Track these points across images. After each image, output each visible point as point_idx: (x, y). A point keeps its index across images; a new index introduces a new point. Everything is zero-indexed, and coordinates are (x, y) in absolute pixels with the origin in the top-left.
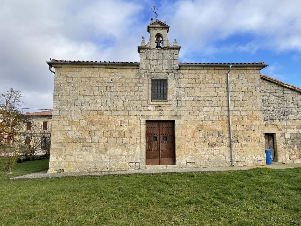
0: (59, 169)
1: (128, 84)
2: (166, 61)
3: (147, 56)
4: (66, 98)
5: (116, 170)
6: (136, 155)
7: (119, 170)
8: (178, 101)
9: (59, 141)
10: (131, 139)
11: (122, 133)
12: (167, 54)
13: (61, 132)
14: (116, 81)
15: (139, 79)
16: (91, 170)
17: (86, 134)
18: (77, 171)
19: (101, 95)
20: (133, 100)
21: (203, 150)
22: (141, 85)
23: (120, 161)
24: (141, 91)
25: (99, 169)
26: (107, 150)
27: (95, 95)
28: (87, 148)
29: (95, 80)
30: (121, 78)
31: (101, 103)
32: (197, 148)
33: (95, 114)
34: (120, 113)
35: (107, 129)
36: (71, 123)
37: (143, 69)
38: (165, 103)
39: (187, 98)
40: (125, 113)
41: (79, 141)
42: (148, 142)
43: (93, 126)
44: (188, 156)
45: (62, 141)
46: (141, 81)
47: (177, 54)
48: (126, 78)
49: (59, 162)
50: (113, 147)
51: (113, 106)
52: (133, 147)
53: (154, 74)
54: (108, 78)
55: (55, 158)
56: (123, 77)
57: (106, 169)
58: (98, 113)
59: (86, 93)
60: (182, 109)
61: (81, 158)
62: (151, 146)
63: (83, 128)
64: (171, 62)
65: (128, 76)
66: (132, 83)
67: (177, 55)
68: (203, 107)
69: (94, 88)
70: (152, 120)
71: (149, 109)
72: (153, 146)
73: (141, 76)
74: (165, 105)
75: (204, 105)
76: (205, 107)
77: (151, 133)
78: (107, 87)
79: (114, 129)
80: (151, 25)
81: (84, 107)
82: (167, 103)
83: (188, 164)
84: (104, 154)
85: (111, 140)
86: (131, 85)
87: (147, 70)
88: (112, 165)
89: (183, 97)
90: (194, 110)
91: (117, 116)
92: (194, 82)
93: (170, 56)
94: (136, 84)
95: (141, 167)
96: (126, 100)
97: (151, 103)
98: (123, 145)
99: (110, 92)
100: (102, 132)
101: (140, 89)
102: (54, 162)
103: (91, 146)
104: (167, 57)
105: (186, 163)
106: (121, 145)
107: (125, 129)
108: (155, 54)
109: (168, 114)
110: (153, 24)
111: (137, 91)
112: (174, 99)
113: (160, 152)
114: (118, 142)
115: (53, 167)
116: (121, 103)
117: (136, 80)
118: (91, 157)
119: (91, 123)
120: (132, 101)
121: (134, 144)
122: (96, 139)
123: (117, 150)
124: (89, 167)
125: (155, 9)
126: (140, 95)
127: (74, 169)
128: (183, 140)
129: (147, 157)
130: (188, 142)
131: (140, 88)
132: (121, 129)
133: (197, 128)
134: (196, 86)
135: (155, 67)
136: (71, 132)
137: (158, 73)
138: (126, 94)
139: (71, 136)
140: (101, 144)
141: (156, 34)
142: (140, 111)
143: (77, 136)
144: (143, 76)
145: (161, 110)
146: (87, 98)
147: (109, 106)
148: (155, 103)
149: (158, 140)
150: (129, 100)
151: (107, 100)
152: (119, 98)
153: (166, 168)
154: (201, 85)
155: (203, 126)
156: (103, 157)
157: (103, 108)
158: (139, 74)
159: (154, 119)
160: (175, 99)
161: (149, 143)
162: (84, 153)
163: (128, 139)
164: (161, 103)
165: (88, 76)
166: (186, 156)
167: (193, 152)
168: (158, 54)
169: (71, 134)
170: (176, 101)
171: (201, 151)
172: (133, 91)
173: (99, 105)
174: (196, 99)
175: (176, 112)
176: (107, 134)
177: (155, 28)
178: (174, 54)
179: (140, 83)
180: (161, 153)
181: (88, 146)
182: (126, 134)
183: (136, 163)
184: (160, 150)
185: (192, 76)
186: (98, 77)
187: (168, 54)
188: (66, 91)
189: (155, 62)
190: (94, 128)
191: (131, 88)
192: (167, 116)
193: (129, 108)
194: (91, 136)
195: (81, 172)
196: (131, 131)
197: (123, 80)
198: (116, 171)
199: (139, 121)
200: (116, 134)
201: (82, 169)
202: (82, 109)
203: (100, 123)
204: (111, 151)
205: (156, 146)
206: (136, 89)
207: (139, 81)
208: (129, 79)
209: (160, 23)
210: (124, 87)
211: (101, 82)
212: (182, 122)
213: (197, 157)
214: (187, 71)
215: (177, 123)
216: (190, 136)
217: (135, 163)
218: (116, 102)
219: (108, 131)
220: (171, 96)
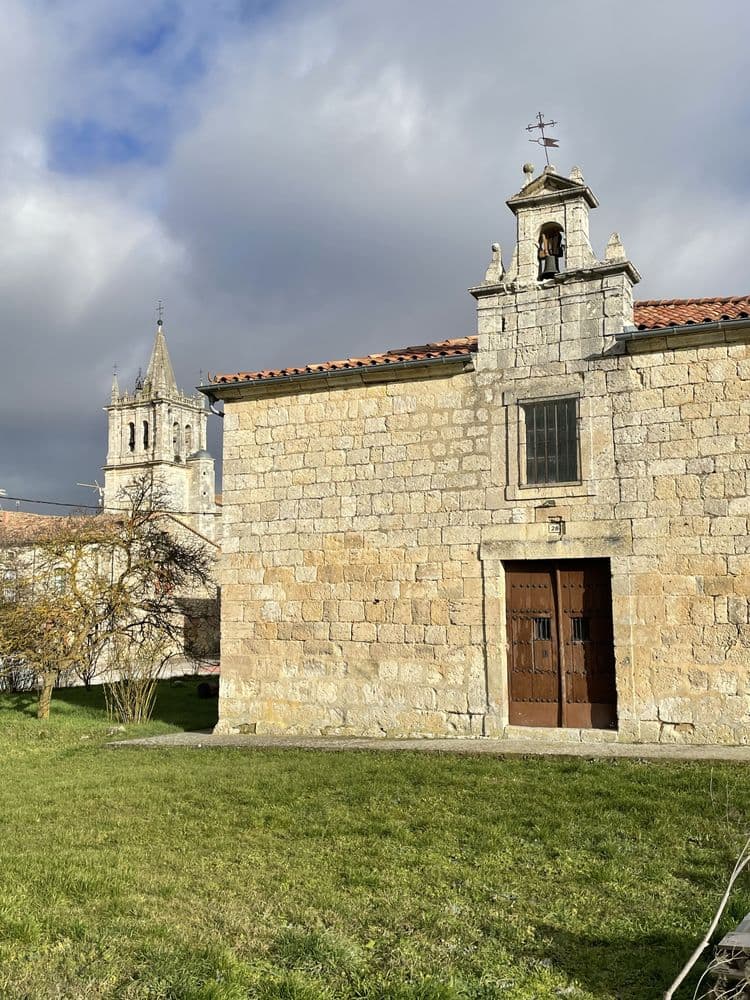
0: (243, 721)
1: (439, 433)
2: (574, 330)
3: (504, 320)
4: (255, 496)
5: (405, 736)
6: (471, 686)
7: (414, 735)
8: (622, 481)
9: (242, 634)
10: (454, 630)
11: (424, 609)
12: (578, 299)
13: (247, 604)
14: (400, 427)
15: (475, 407)
16: (330, 733)
17: (313, 613)
18: (293, 732)
19: (354, 478)
20: (457, 489)
21: (731, 674)
22: (482, 429)
23: (418, 706)
24: (482, 454)
25: (354, 731)
26: (376, 665)
27: (337, 479)
28: (317, 659)
29: (336, 430)
30: (413, 413)
31: (354, 506)
32: (703, 668)
33: (337, 543)
34: (413, 536)
35: (374, 596)
36: (272, 574)
37: (487, 370)
38: (570, 491)
39: (658, 468)
40: (430, 535)
41: (296, 634)
42: (515, 639)
43: (333, 586)
44: (665, 696)
45: (250, 634)
46: (482, 414)
47: (616, 292)
48: (430, 411)
49: (245, 701)
50: (395, 658)
51: (392, 514)
52: (458, 657)
53: (527, 383)
54: (373, 417)
55: (233, 686)
56: (421, 409)
57: (376, 732)
58: (347, 541)
59: (309, 476)
60: (638, 510)
61: (302, 691)
62: (528, 656)
63: (305, 593)
64: (593, 329)
65: (440, 401)
66: (454, 425)
67: (617, 295)
68: (729, 497)
69: (331, 456)
70: (524, 558)
71: (511, 519)
72: (538, 654)
73: (482, 397)
74: (571, 501)
75: (730, 491)
76: (738, 496)
77: (528, 605)
78: (371, 448)
79: (397, 594)
80: (520, 195)
81: (306, 522)
82: (577, 491)
83: (668, 728)
84: (369, 678)
85: (390, 633)
86: (449, 433)
87: (502, 372)
88: (393, 718)
89: (642, 463)
90: (689, 511)
91: (405, 547)
92: (689, 397)
93: (589, 306)
94: (465, 427)
95: (488, 732)
96: (432, 490)
97: (520, 494)
98: (426, 649)
99: (381, 466)
100: (362, 603)
101: (480, 448)
102: (231, 700)
103: (329, 652)
104: (576, 312)
105: (658, 725)
106: (419, 650)
107: (433, 594)
108: (533, 306)
109: (582, 536)
110: (528, 191)
111: (468, 454)
112: (606, 475)
113: (563, 678)
114: (411, 637)
115: (230, 714)
116: (417, 502)
117: (462, 416)
118: (332, 688)
119: (328, 573)
120: (452, 493)
121: (461, 648)
122: (343, 628)
123: (408, 667)
124: (327, 722)
125: (541, 126)
126: (480, 467)
127: (283, 726)
128: (647, 633)
129: (516, 694)
130: (664, 640)
131: (478, 440)
132: (420, 593)
133: (704, 586)
134: (697, 414)
135: (532, 357)
136: (273, 605)
137: (544, 380)
138: (432, 470)
139: (272, 618)
140: (358, 645)
141: (538, 226)
142: (482, 526)
143: (288, 619)
144: (489, 398)
145: (558, 520)
146: (313, 492)
147: (379, 516)
148: (532, 493)
149: (554, 634)
150: (442, 491)
151: (372, 494)
152: (410, 484)
153: (578, 739)
154: (719, 408)
155: (729, 576)
156: (367, 688)
157: (360, 525)
158: (475, 389)
159: (531, 557)
160: (609, 473)
161: (518, 643)
162: (312, 675)
163: (443, 629)
164: (555, 491)
165: (313, 418)
166: (657, 700)
167: (687, 683)
168: (543, 304)
169: (272, 611)
170: (615, 483)
171: (719, 680)
172: (455, 456)
173: (348, 513)
174: (695, 467)
175: (617, 522)
176: (376, 612)
177: (534, 204)
178: (607, 294)
179: (477, 422)
180: (564, 684)
181: (321, 652)
182: (436, 612)
183: (471, 715)
184: (564, 672)
185: (679, 375)
186: (345, 416)
187: (584, 298)
188: (256, 473)
189: (532, 337)
190: (336, 590)
191: (447, 446)
192: (577, 543)
193: (442, 519)
194: (327, 618)
195: (301, 737)
196: (451, 600)
197: (420, 420)
198: (404, 740)
199: (479, 563)
200: (404, 613)
201: (305, 727)
202: (299, 529)
203: (356, 575)
204: (389, 668)
205: (545, 654)
206: (466, 447)
207: (476, 417)
208: (441, 412)
209: (553, 180)
210: (426, 442)
211: (353, 433)
212: (640, 564)
213: (702, 702)
214: (657, 357)
215: (618, 569)
216: (673, 620)
217: (467, 717)
218: (400, 499)
219: (378, 601)
220: (593, 464)
